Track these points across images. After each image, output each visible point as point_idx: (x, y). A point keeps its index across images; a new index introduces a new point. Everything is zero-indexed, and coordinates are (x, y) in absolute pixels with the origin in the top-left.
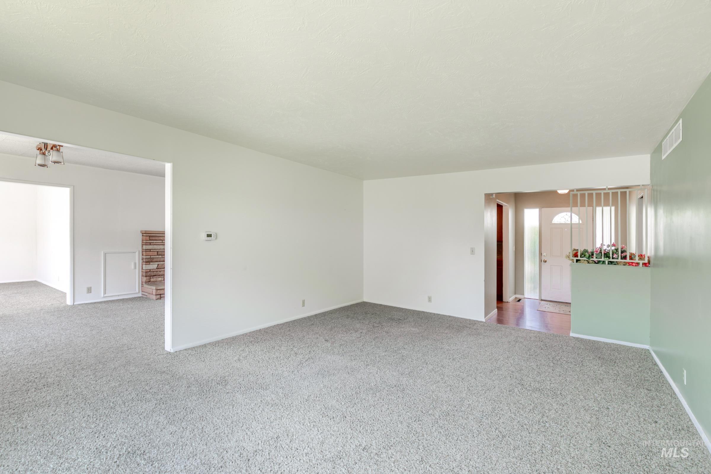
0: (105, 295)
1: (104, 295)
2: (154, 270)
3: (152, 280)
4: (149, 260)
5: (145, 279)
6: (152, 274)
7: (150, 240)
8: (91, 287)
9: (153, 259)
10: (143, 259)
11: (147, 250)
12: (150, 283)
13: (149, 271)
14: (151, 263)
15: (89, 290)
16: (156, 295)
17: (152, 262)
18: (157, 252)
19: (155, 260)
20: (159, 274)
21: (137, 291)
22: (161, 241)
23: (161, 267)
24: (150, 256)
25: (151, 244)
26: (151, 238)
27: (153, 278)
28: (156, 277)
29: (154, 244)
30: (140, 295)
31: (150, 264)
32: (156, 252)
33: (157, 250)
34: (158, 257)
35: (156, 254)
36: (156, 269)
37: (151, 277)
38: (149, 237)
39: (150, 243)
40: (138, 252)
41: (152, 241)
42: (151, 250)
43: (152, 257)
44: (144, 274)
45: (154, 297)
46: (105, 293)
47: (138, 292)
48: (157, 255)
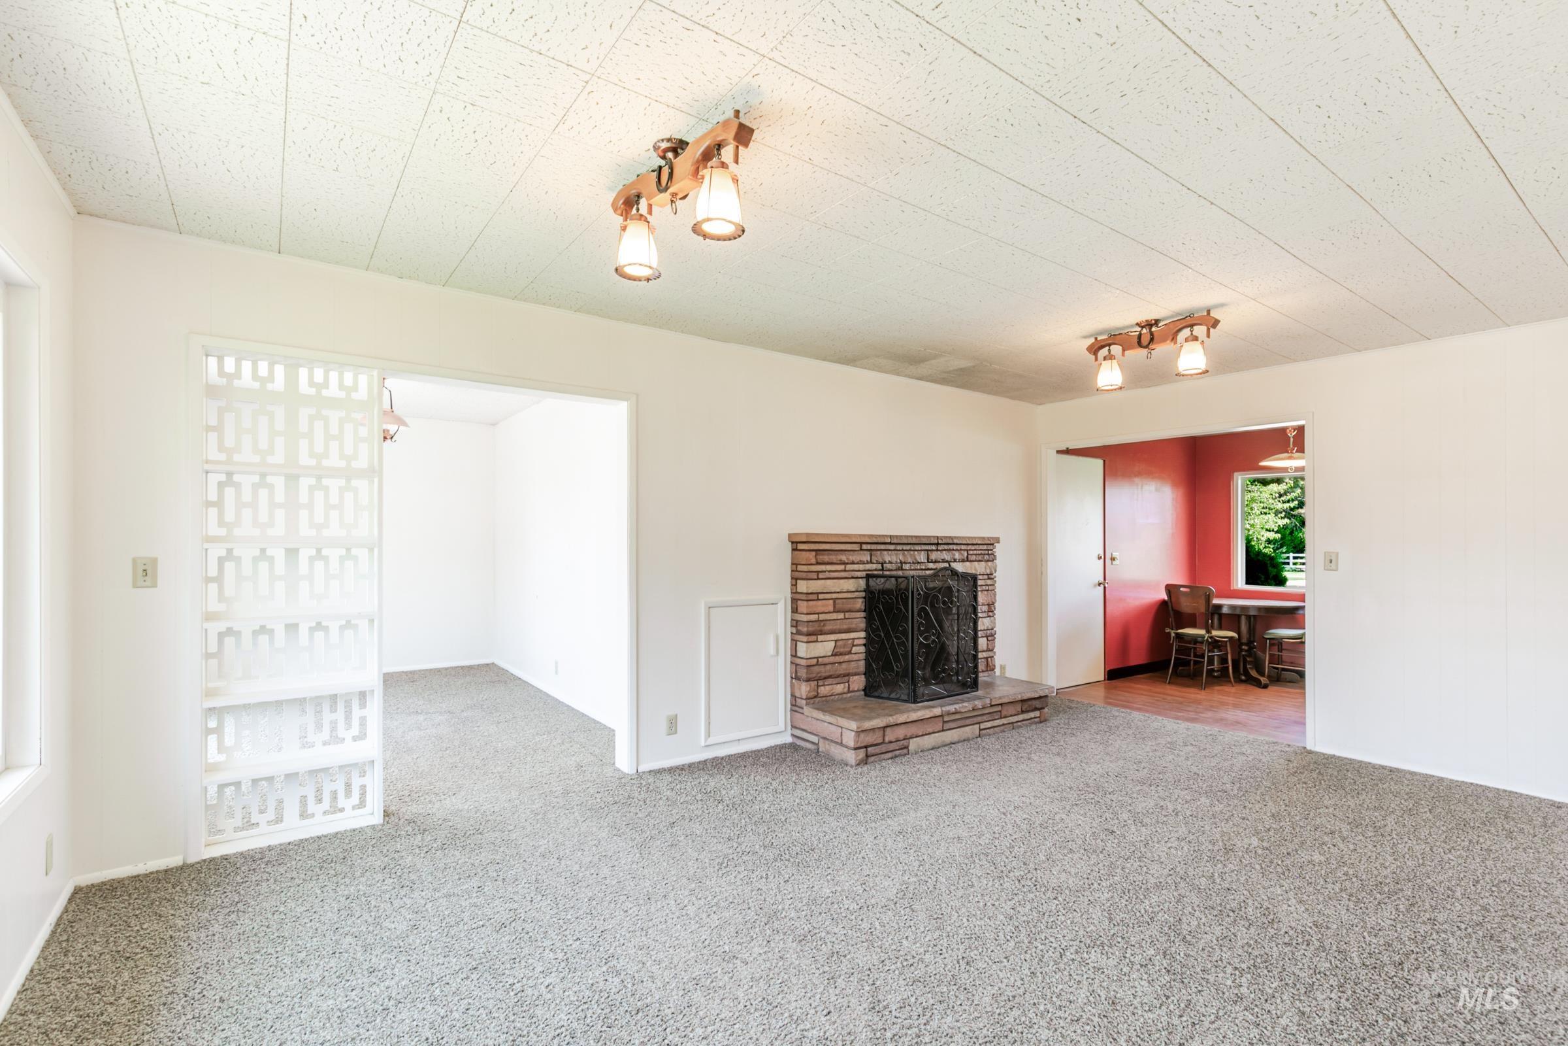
0: (711, 741)
1: (706, 741)
2: (826, 660)
3: (823, 690)
4: (815, 627)
5: (804, 689)
6: (824, 671)
7: (818, 563)
8: (676, 715)
9: (824, 625)
10: (795, 623)
11: (811, 597)
12: (817, 700)
13: (815, 661)
14: (820, 638)
15: (672, 725)
16: (856, 749)
17: (822, 633)
18: (834, 600)
19: (828, 627)
20: (839, 672)
21: (781, 726)
22: (842, 567)
23: (842, 650)
24: (818, 614)
25: (821, 576)
26: (822, 558)
27: (824, 685)
28: (830, 681)
29: (827, 575)
30: (788, 739)
31: (817, 641)
32: (831, 602)
33: (834, 596)
34: (834, 616)
35: (831, 609)
36: (832, 655)
37: (821, 683)
38: (814, 553)
39: (818, 572)
40: (783, 601)
41: (822, 568)
42: (821, 596)
43: (822, 617)
44: (803, 673)
45: (851, 757)
46: (708, 735)
47: (784, 729)
48: (834, 612)
